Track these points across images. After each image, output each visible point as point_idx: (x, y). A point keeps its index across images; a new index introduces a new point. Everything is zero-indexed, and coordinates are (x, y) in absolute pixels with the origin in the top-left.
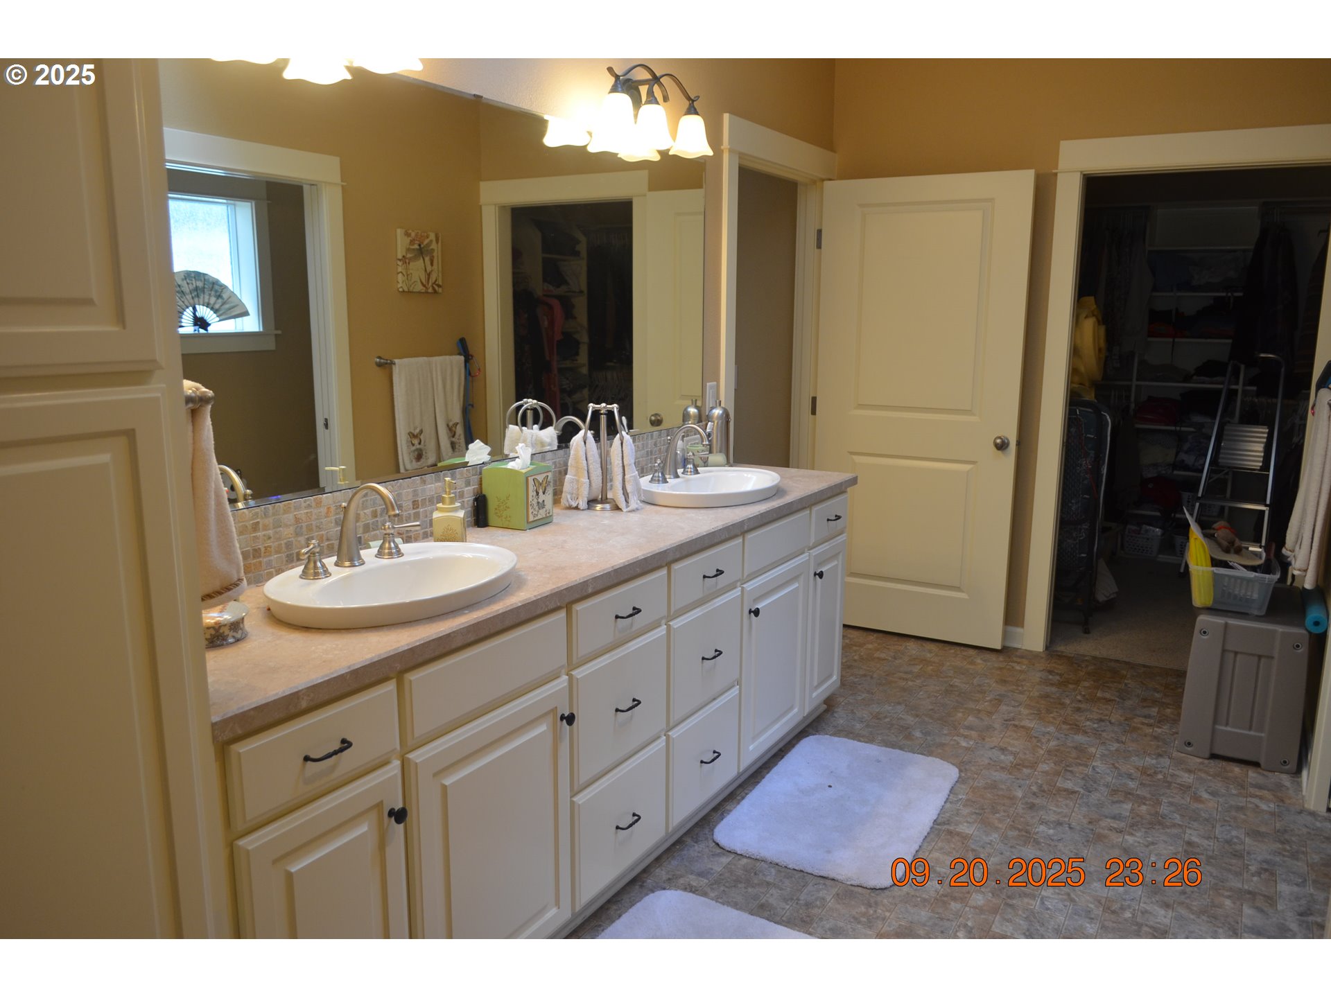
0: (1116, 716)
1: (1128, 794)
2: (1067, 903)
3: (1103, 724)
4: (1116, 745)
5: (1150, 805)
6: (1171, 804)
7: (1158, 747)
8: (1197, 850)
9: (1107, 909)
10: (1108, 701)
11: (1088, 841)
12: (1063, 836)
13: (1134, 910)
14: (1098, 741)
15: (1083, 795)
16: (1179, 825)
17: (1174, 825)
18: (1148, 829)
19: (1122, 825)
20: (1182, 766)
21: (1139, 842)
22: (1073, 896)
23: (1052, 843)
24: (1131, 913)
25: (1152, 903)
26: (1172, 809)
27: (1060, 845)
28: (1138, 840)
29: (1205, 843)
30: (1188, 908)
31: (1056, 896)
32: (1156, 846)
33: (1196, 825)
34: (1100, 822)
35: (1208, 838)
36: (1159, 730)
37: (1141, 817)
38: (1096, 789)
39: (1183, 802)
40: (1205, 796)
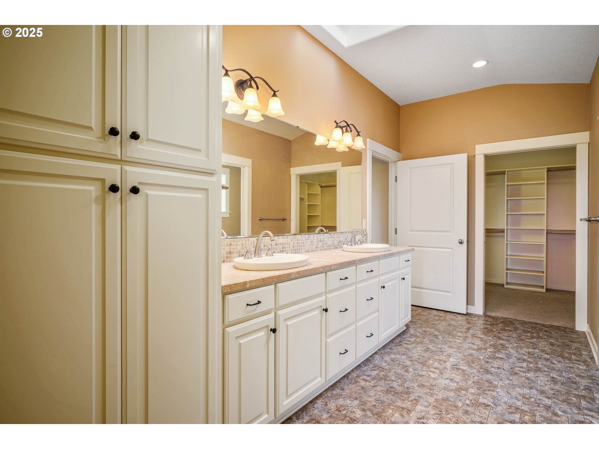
0: (514, 335)
1: (524, 360)
2: (507, 394)
3: (510, 338)
4: (516, 345)
5: (534, 364)
6: (542, 364)
7: (533, 346)
8: (557, 380)
9: (524, 397)
10: (510, 331)
11: (512, 374)
12: (501, 372)
13: (535, 398)
14: (509, 343)
15: (506, 359)
16: (547, 371)
17: (545, 371)
18: (535, 372)
19: (524, 370)
20: (544, 352)
21: (532, 376)
22: (509, 392)
23: (497, 374)
24: (534, 399)
25: (542, 396)
26: (543, 366)
27: (501, 375)
28: (532, 375)
29: (559, 378)
30: (557, 399)
31: (503, 392)
32: (540, 378)
33: (554, 372)
34: (515, 369)
35: (560, 376)
36: (532, 341)
37: (531, 368)
38: (511, 358)
39: (547, 364)
40: (556, 362)
